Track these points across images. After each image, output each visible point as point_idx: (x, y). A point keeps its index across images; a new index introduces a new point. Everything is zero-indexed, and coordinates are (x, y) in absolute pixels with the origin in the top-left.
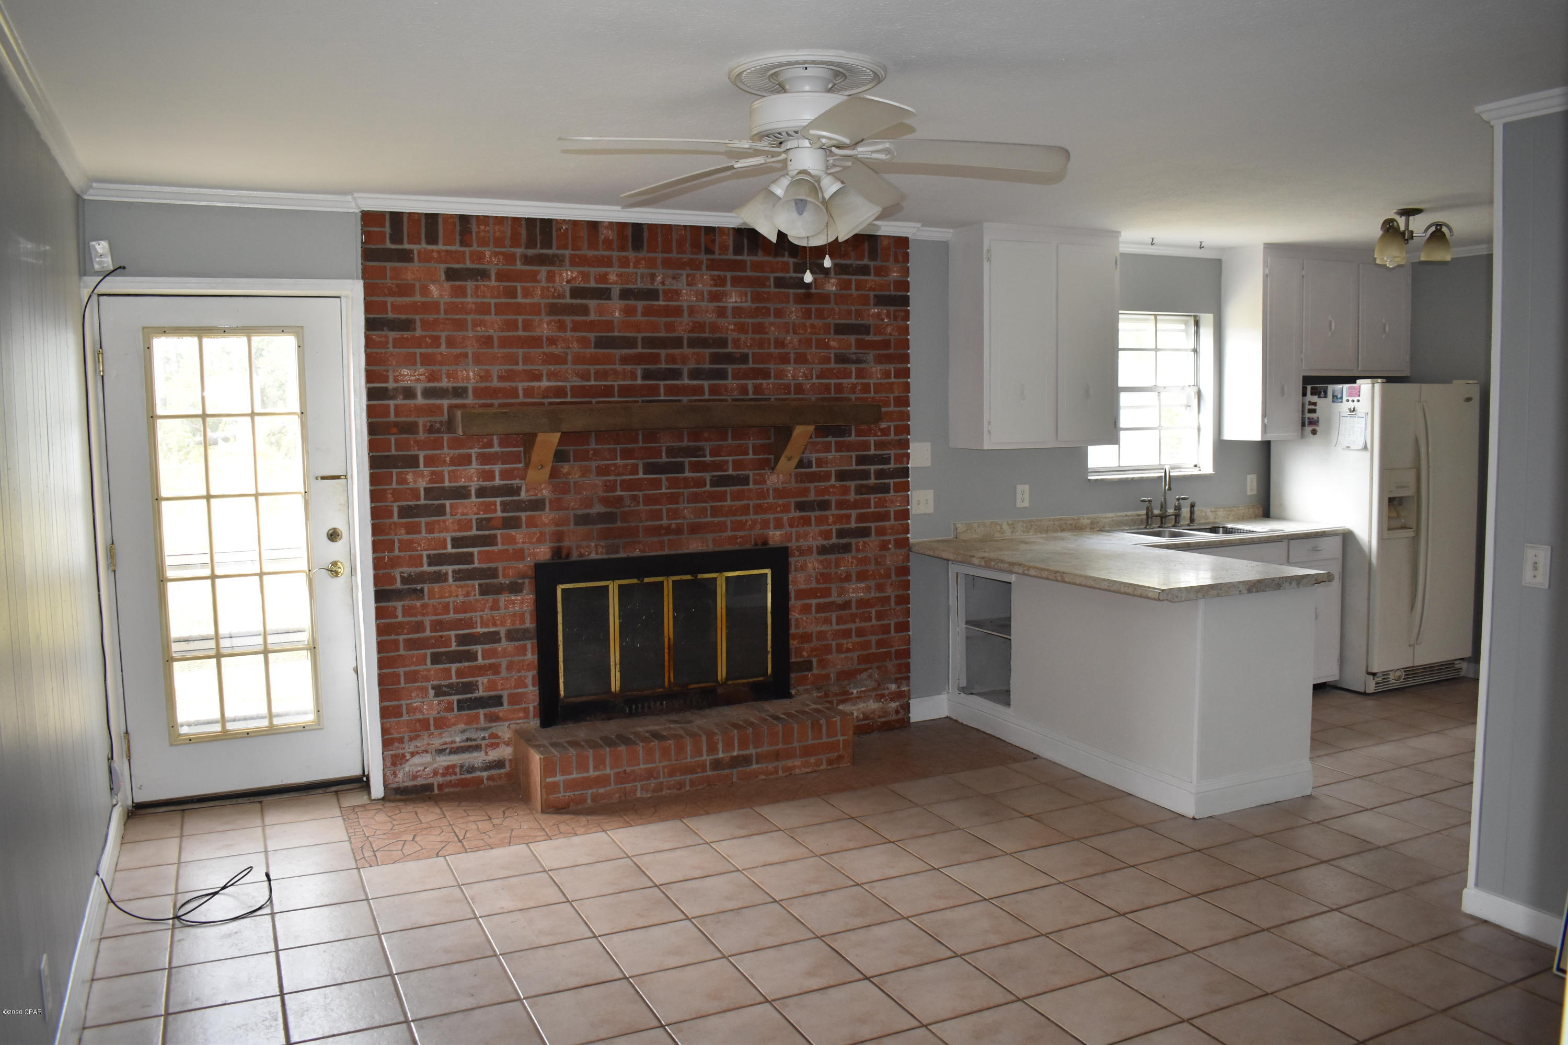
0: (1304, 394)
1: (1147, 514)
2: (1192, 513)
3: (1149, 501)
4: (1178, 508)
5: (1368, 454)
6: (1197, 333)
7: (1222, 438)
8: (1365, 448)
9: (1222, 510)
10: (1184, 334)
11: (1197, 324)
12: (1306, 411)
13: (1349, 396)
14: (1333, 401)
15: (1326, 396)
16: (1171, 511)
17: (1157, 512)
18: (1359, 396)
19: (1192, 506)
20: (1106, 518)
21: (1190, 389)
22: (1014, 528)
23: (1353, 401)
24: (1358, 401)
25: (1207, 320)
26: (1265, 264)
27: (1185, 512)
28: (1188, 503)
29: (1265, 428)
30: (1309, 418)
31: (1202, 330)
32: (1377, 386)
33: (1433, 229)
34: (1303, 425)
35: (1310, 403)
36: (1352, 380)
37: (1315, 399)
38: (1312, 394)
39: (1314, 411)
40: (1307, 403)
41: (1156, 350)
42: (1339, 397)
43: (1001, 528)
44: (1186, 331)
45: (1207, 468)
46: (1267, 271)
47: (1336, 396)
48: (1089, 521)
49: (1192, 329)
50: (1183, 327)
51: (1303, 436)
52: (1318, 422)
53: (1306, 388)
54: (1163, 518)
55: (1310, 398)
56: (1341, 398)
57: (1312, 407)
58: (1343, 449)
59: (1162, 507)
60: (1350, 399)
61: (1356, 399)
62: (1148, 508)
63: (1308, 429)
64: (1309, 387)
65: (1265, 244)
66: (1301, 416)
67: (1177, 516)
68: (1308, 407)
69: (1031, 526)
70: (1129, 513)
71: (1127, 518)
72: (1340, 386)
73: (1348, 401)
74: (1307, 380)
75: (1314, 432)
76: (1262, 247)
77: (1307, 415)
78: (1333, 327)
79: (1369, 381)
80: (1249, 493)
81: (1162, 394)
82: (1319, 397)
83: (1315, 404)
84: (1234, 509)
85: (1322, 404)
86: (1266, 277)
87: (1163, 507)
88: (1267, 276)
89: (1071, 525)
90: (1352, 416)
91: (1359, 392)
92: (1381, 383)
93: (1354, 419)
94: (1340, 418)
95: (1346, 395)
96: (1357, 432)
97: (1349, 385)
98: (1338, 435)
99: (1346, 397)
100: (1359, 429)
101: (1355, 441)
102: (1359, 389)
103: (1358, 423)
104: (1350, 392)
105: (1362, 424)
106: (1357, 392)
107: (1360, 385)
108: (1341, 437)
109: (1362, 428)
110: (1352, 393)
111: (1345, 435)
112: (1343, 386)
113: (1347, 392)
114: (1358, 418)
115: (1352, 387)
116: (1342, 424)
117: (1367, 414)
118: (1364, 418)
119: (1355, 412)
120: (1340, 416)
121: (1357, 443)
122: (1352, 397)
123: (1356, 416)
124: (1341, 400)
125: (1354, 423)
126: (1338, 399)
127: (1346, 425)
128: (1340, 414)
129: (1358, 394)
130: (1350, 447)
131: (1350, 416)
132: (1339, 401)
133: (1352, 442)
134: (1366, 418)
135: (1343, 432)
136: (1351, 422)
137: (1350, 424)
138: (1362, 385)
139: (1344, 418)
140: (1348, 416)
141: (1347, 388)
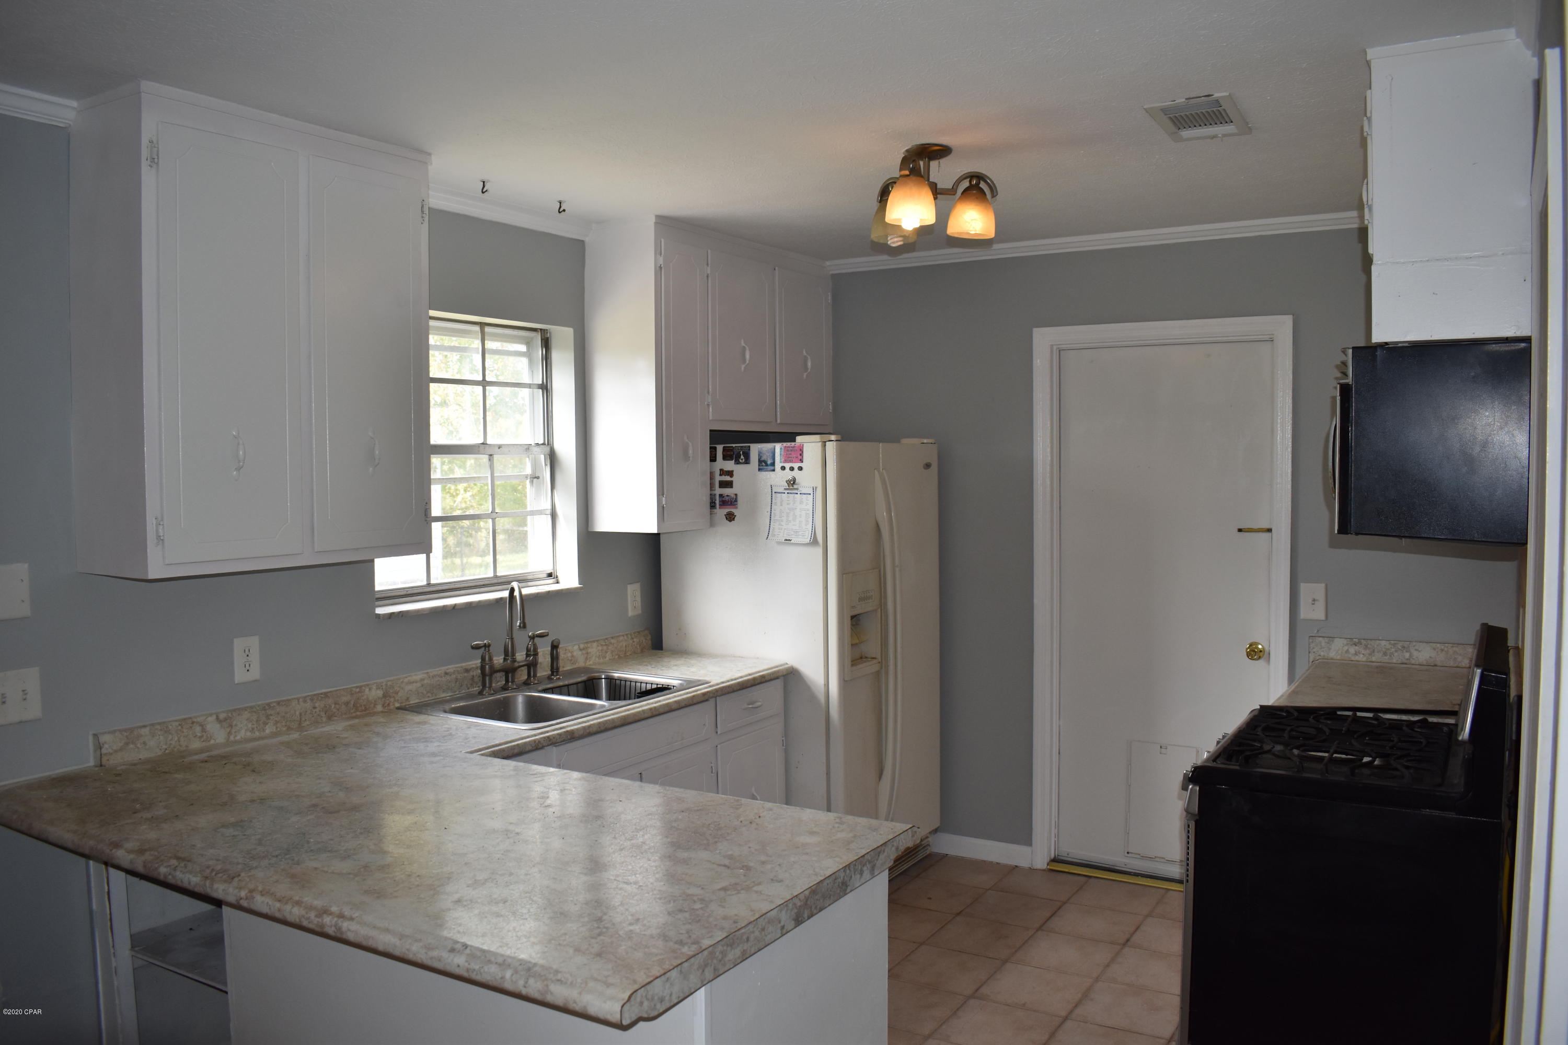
0: (713, 459)
1: (483, 668)
2: (554, 658)
3: (485, 646)
4: (532, 653)
5: (819, 551)
6: (547, 359)
7: (590, 530)
8: (814, 542)
9: (595, 644)
10: (525, 361)
11: (546, 344)
12: (717, 484)
13: (785, 461)
14: (759, 470)
15: (747, 461)
16: (520, 656)
17: (498, 660)
18: (801, 461)
19: (555, 647)
20: (410, 683)
21: (536, 449)
22: (231, 726)
23: (792, 469)
24: (800, 469)
25: (563, 335)
26: (658, 252)
27: (544, 657)
28: (547, 642)
29: (662, 512)
30: (721, 496)
31: (555, 355)
32: (831, 447)
33: (966, 184)
34: (713, 506)
35: (723, 472)
36: (789, 437)
37: (729, 465)
38: (725, 458)
39: (729, 484)
40: (718, 473)
41: (484, 383)
42: (769, 462)
43: (204, 730)
44: (528, 355)
45: (570, 579)
46: (661, 261)
47: (765, 462)
48: (380, 693)
49: (539, 353)
50: (523, 348)
51: (712, 524)
52: (736, 501)
53: (715, 448)
54: (509, 671)
55: (721, 464)
56: (773, 464)
57: (728, 478)
58: (779, 543)
59: (506, 653)
60: (788, 466)
61: (796, 466)
62: (483, 659)
63: (721, 512)
64: (720, 448)
65: (658, 217)
66: (709, 492)
67: (532, 666)
68: (718, 478)
69: (268, 717)
70: (451, 668)
71: (448, 678)
72: (769, 446)
73: (783, 468)
74: (716, 436)
75: (730, 517)
76: (653, 220)
77: (718, 491)
78: (748, 356)
79: (817, 438)
80: (630, 614)
81: (496, 457)
82: (737, 462)
83: (730, 473)
84: (612, 641)
85: (742, 473)
86: (659, 270)
87: (509, 653)
88: (661, 267)
89: (347, 704)
90: (791, 493)
91: (801, 455)
92: (836, 441)
93: (794, 498)
94: (772, 494)
95: (781, 459)
96: (800, 516)
97: (785, 444)
98: (770, 522)
99: (781, 462)
100: (804, 513)
101: (797, 532)
102: (801, 450)
103: (801, 502)
104: (787, 454)
105: (807, 504)
106: (798, 455)
107: (803, 445)
108: (774, 524)
109: (808, 510)
110: (790, 456)
111: (782, 521)
112: (775, 446)
113: (782, 455)
114: (800, 494)
115: (789, 447)
116: (776, 504)
117: (816, 488)
118: (810, 494)
119: (795, 486)
120: (772, 492)
121: (800, 533)
122: (791, 461)
123: (797, 494)
124: (772, 468)
125: (794, 502)
126: (767, 465)
127: (781, 505)
128: (772, 490)
129: (800, 457)
130: (790, 540)
131: (788, 493)
132: (769, 469)
133: (792, 533)
134: (813, 494)
135: (777, 517)
136: (789, 502)
137: (788, 504)
138: (805, 445)
139: (779, 495)
140: (784, 493)
141: (781, 449)
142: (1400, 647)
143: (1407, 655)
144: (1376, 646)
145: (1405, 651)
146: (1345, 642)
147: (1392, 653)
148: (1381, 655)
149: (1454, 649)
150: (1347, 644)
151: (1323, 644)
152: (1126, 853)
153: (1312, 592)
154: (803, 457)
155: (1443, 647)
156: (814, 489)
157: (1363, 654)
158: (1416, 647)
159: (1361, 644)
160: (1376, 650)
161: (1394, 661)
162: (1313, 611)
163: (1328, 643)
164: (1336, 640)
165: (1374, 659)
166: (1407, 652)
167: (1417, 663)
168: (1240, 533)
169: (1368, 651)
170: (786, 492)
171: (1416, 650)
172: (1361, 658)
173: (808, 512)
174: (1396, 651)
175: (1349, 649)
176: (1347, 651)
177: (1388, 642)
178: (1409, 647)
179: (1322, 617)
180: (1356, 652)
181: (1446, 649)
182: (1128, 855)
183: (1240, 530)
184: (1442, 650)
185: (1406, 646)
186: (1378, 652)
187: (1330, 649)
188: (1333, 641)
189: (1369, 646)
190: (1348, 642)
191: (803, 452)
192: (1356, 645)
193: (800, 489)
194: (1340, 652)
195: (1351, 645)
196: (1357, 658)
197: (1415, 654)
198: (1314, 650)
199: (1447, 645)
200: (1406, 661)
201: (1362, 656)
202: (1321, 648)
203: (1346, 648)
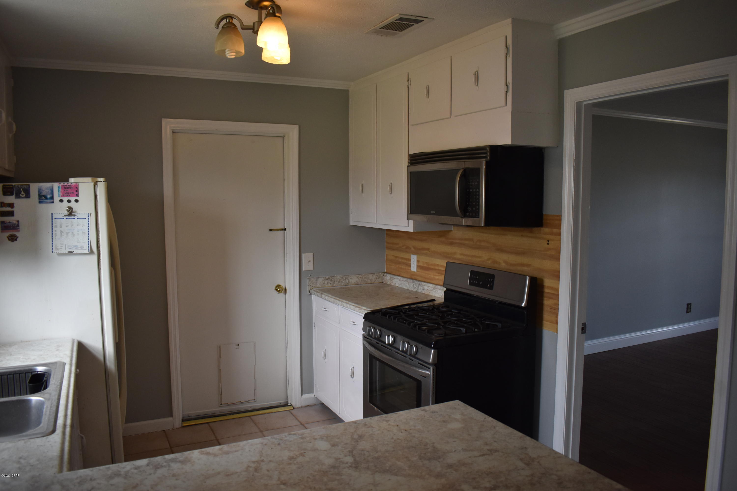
5: (94, 258)
8: (92, 252)
13: (63, 196)
14: (40, 202)
15: (27, 196)
18: (77, 195)
23: (69, 201)
24: (77, 201)
30: (3, 222)
35: (4, 205)
36: (64, 178)
37: (10, 199)
38: (5, 193)
39: (10, 214)
42: (49, 196)
52: (18, 226)
55: (2, 198)
56: (52, 198)
57: (9, 209)
58: (62, 254)
60: (65, 199)
61: (73, 199)
63: (3, 235)
72: (49, 185)
73: (61, 201)
75: (13, 238)
79: (89, 179)
82: (17, 197)
83: (11, 205)
85: (23, 205)
90: (69, 219)
91: (77, 191)
92: (103, 181)
93: (72, 222)
94: (52, 220)
95: (59, 194)
96: (78, 235)
97: (62, 183)
98: (52, 240)
99: (59, 197)
100: (80, 232)
101: (76, 245)
102: (76, 188)
103: (78, 225)
104: (64, 191)
105: (83, 226)
106: (75, 191)
107: (78, 184)
108: (56, 241)
109: (85, 230)
110: (68, 192)
111: (63, 238)
112: (53, 185)
113: (60, 191)
114: (77, 219)
115: (66, 186)
116: (56, 227)
117: (91, 214)
118: (86, 219)
119: (73, 214)
120: (52, 218)
121: (79, 246)
122: (67, 196)
123: (74, 219)
124: (51, 201)
125: (72, 225)
126: (46, 198)
127: (61, 227)
128: (52, 216)
129: (76, 193)
130: (73, 252)
131: (66, 219)
132: (49, 202)
133: (73, 247)
134: (88, 218)
135: (58, 236)
136: (68, 225)
137: (67, 226)
138: (79, 184)
139: (58, 220)
140: (64, 219)
141: (59, 187)
142: (344, 278)
143: (347, 281)
144: (335, 279)
145: (346, 280)
146: (323, 279)
147: (342, 281)
148: (337, 283)
149: (365, 276)
150: (324, 280)
151: (314, 281)
152: (220, 405)
153: (308, 257)
154: (78, 193)
155: (360, 276)
156: (89, 215)
157: (330, 283)
158: (351, 277)
159: (329, 279)
160: (335, 281)
161: (343, 285)
162: (308, 266)
163: (316, 280)
164: (319, 278)
165: (335, 285)
166: (347, 280)
167: (351, 284)
168: (270, 231)
169: (332, 282)
170: (65, 218)
171: (351, 279)
172: (330, 285)
173: (84, 231)
174: (343, 280)
175: (325, 282)
176: (324, 283)
177: (340, 277)
178: (348, 278)
179: (312, 269)
180: (327, 283)
181: (362, 277)
182: (222, 406)
183: (271, 230)
184: (360, 277)
185: (347, 277)
186: (336, 282)
187: (317, 283)
188: (318, 279)
189: (333, 279)
190: (324, 279)
191: (78, 189)
192: (328, 280)
193: (77, 215)
194: (321, 284)
195: (326, 280)
196: (328, 286)
197: (351, 280)
198: (310, 285)
199: (362, 275)
200: (347, 284)
201: (330, 284)
202: (313, 283)
203: (323, 282)
